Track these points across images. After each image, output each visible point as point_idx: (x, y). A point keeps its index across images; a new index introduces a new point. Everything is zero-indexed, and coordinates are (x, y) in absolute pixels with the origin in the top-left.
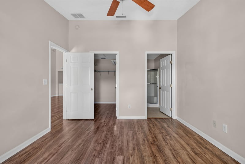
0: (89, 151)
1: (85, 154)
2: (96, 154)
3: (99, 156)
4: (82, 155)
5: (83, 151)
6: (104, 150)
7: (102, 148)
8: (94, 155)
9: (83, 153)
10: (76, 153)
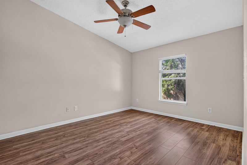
0: (138, 154)
1: (143, 153)
2: (134, 149)
3: (134, 146)
4: (146, 154)
5: (142, 158)
6: (126, 149)
7: (125, 151)
8: (136, 149)
9: (144, 155)
10: (150, 159)
